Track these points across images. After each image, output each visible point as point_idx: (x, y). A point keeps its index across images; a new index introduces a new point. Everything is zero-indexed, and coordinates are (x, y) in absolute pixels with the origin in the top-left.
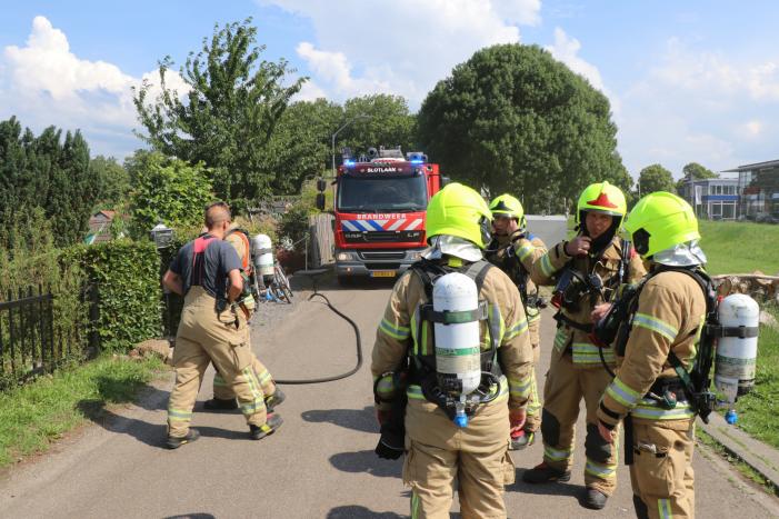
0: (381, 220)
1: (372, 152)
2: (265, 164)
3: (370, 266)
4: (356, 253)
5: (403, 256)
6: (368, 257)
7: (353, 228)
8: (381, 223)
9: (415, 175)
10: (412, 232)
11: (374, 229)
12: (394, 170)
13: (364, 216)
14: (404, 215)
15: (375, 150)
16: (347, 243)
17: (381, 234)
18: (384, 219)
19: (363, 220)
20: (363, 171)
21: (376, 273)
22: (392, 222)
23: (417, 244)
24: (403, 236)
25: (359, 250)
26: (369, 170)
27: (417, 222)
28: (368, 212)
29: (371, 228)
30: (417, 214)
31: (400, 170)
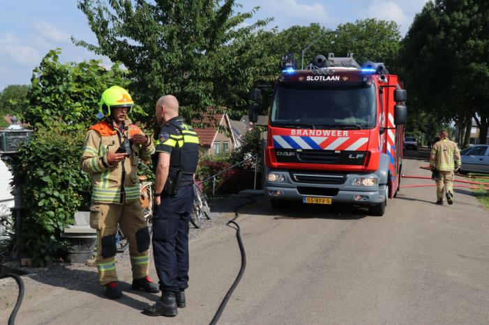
0: (319, 137)
1: (320, 60)
2: (209, 74)
3: (302, 190)
4: (287, 174)
5: (342, 181)
6: (301, 179)
7: (285, 145)
8: (319, 140)
9: (364, 86)
10: (354, 153)
11: (310, 148)
12: (338, 78)
13: (299, 131)
14: (346, 132)
15: (323, 58)
16: (279, 161)
17: (318, 154)
18: (322, 135)
19: (297, 136)
20: (301, 79)
21: (309, 199)
22: (331, 139)
23: (360, 167)
24: (343, 156)
25: (291, 171)
26: (309, 78)
27: (362, 142)
28: (304, 126)
29: (306, 146)
30: (362, 132)
31: (345, 79)
